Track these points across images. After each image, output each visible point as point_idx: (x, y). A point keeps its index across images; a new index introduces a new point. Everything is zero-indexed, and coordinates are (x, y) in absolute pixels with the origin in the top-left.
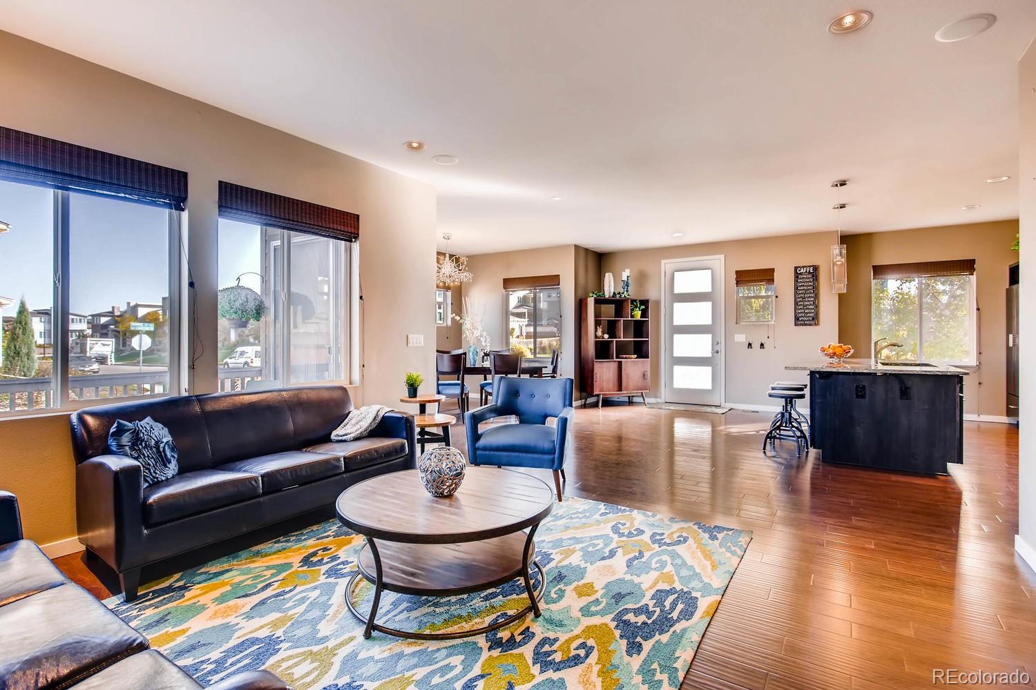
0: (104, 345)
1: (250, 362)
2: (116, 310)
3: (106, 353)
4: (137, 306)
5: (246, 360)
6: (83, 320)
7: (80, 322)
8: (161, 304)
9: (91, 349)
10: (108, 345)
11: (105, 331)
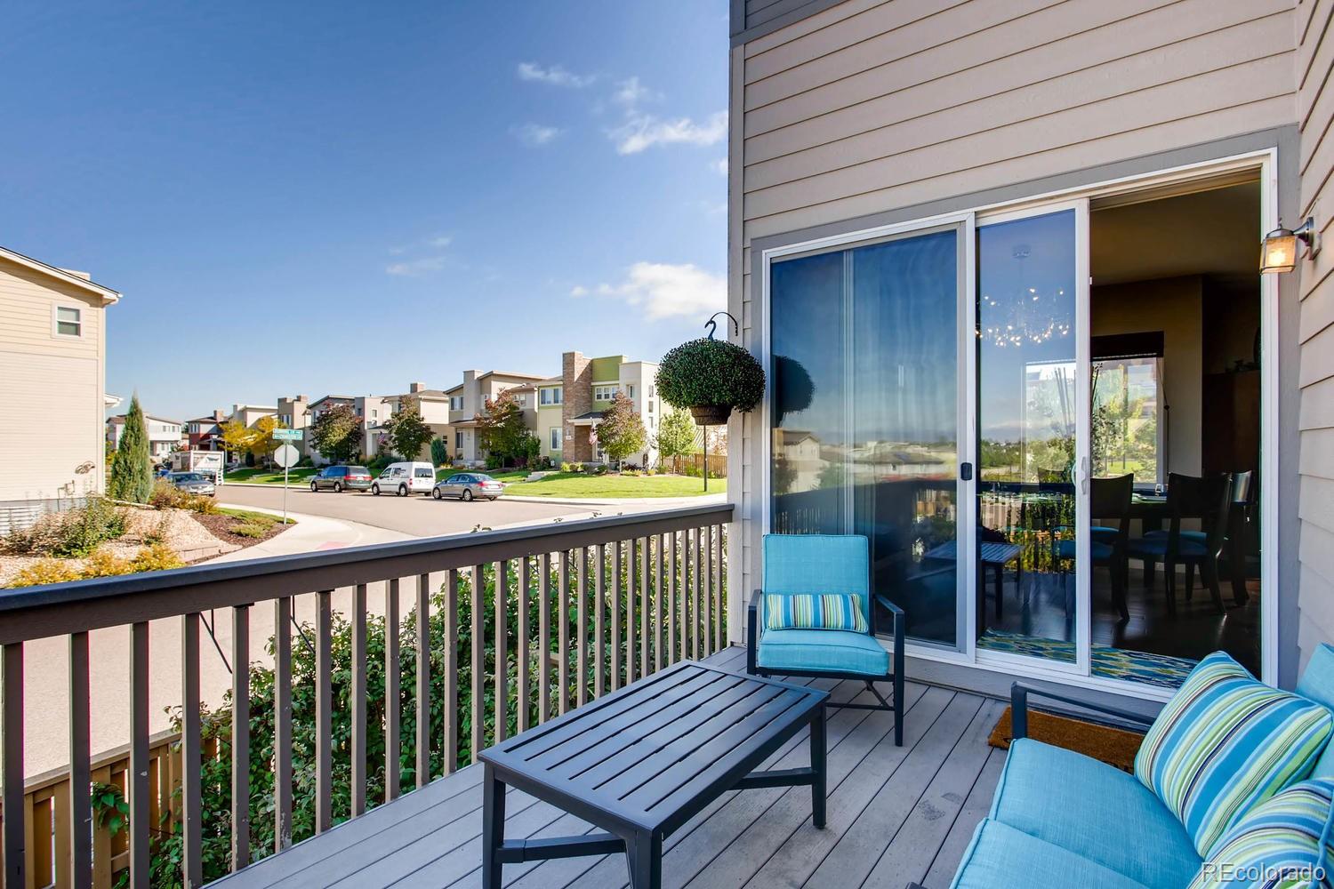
0: (211, 459)
1: (408, 484)
2: (218, 415)
3: (214, 470)
4: (245, 411)
5: (404, 480)
6: (176, 429)
7: (174, 430)
8: (277, 408)
9: (195, 464)
10: (216, 460)
11: (205, 442)
